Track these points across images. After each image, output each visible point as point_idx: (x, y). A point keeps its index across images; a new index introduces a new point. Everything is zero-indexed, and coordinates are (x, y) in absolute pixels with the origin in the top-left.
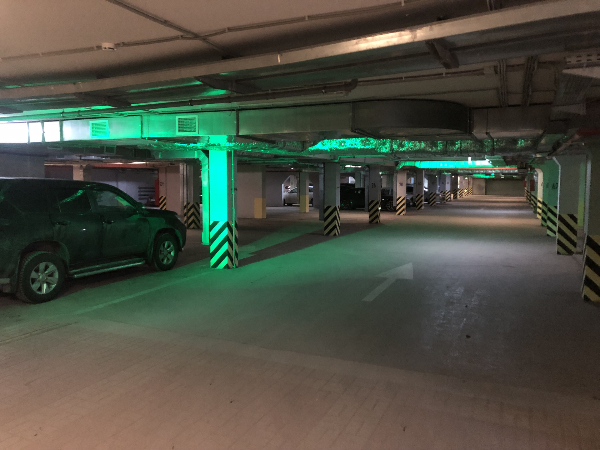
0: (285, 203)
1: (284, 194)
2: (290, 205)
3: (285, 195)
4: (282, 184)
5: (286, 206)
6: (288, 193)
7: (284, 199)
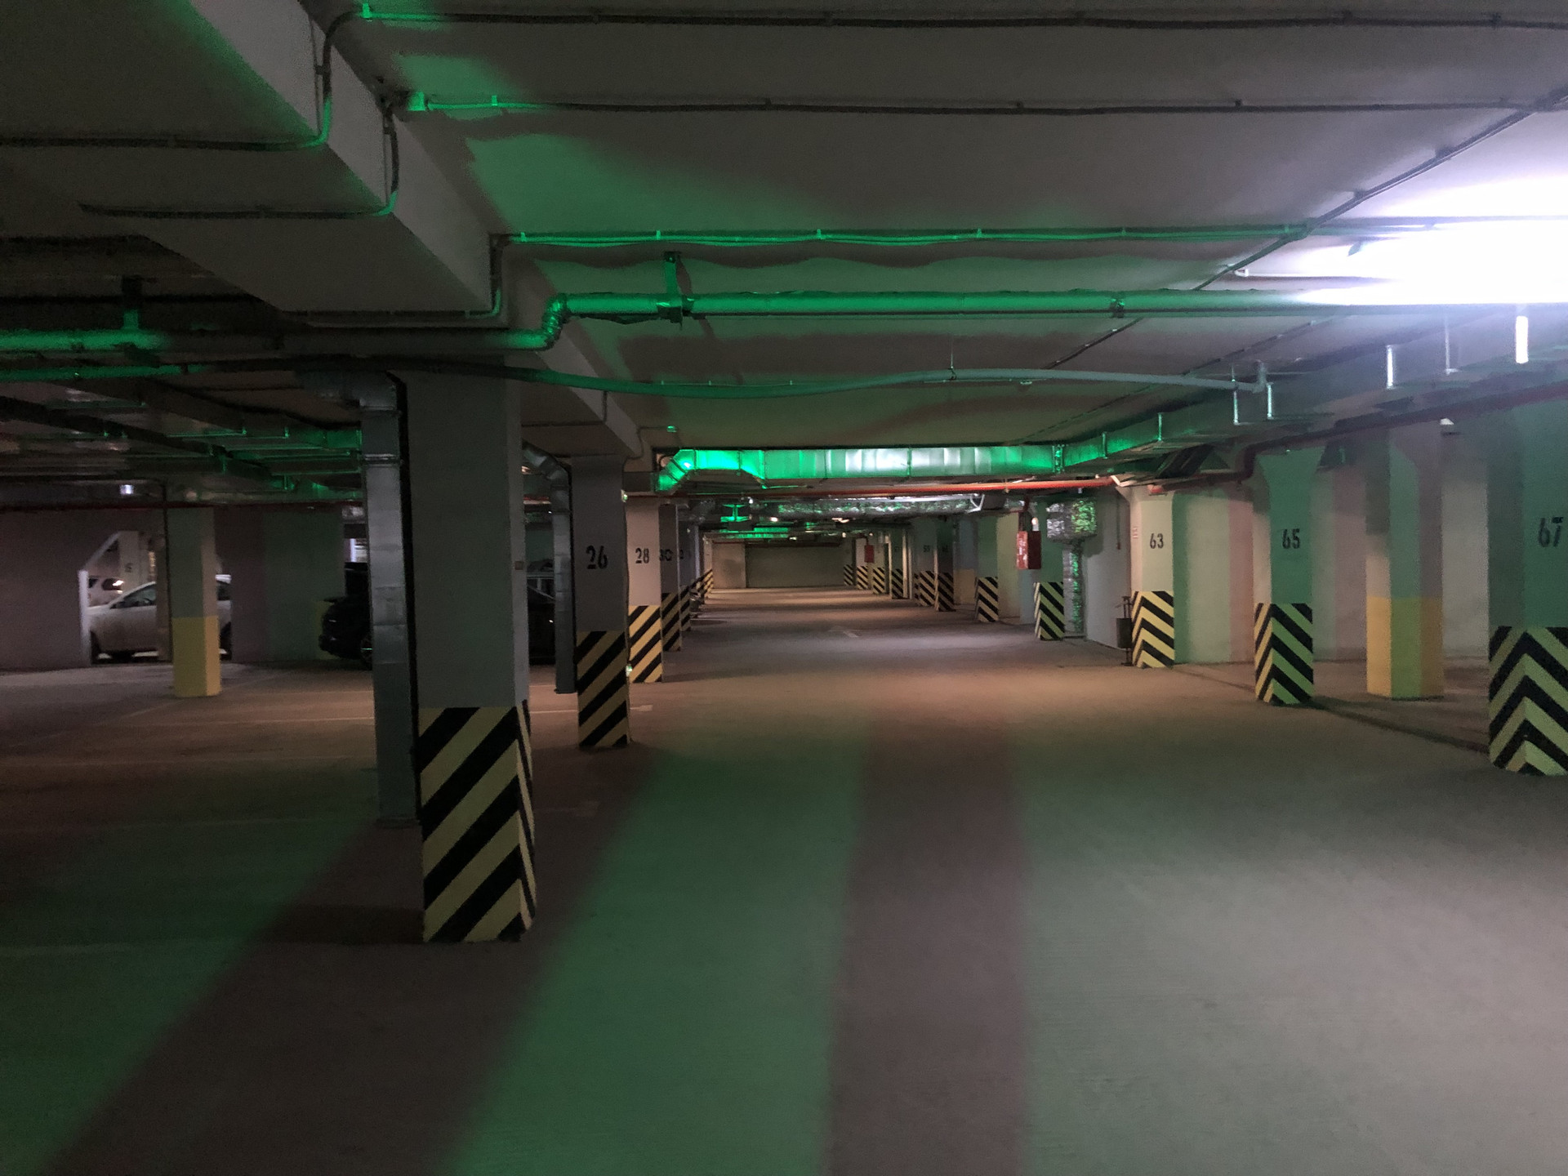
0: (96, 648)
1: (92, 612)
2: (122, 657)
3: (97, 618)
4: (81, 567)
5: (103, 661)
6: (114, 607)
7: (93, 634)
